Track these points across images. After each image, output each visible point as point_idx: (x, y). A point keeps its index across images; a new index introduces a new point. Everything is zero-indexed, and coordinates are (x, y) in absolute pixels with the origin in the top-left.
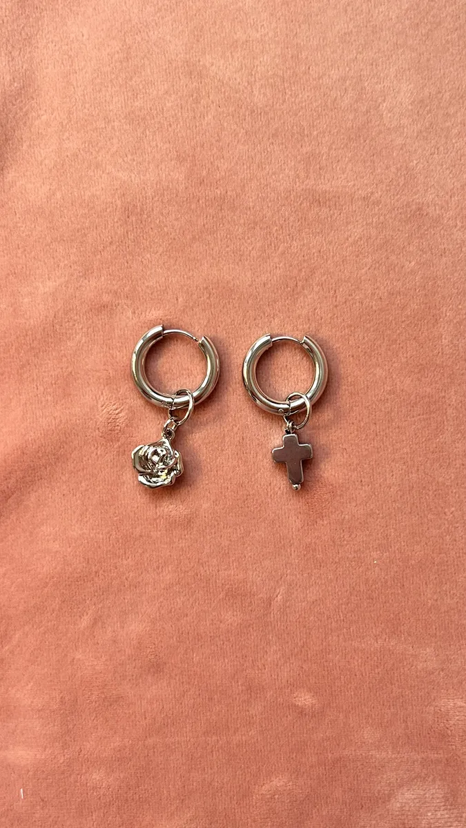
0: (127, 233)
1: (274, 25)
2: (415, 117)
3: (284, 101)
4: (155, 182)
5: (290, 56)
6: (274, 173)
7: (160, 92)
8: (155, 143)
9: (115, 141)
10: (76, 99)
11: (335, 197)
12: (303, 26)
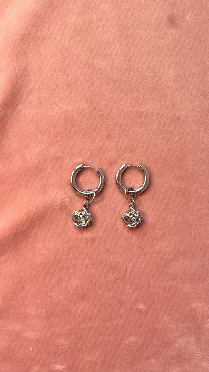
0: (67, 129)
1: (121, 48)
2: (176, 82)
3: (126, 77)
4: (77, 109)
5: (127, 60)
6: (123, 105)
7: (78, 74)
8: (76, 94)
9: (61, 94)
10: (45, 77)
11: (146, 114)
12: (132, 48)
